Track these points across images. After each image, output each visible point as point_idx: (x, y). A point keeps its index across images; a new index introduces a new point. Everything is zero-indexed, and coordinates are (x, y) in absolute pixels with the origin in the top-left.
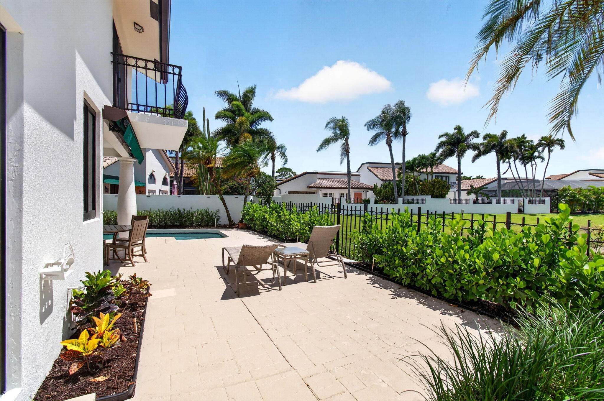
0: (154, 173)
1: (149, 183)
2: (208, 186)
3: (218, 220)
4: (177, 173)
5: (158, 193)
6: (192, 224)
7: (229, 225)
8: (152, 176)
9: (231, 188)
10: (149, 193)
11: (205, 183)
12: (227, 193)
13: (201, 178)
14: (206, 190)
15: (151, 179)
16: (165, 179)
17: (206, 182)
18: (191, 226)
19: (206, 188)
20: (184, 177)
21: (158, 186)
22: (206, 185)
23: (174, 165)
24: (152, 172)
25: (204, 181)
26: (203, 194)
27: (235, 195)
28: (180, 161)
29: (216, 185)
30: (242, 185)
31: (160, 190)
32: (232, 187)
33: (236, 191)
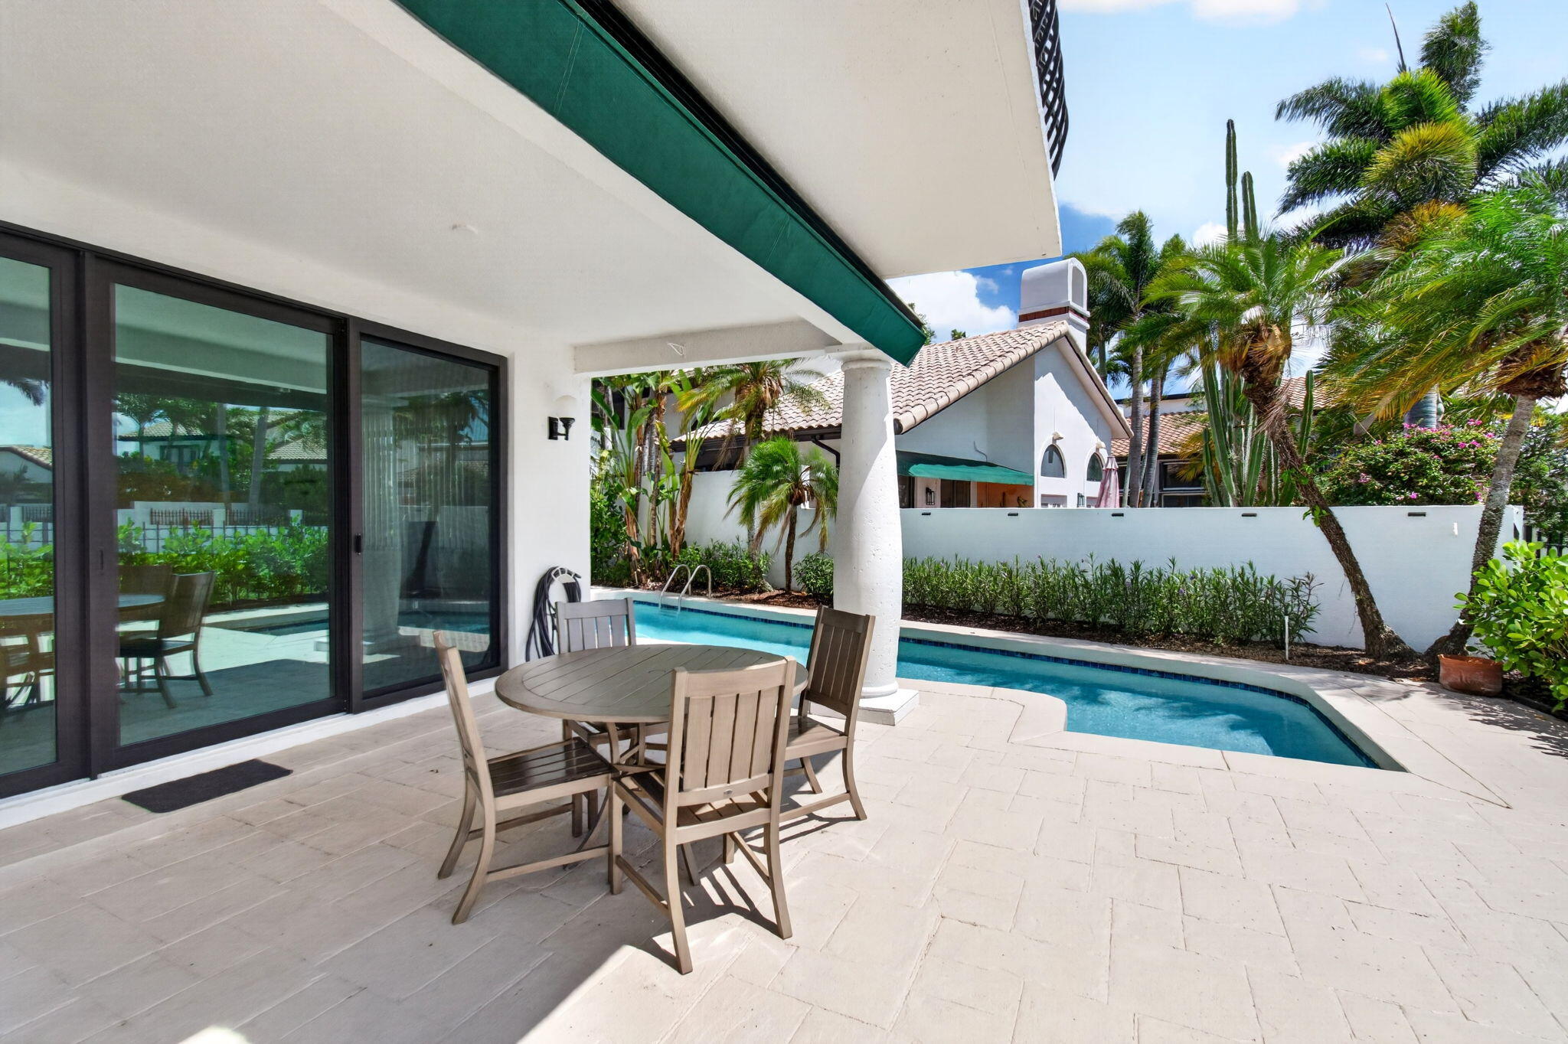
0: (1059, 443)
1: (1043, 474)
2: (1245, 470)
3: (1299, 622)
4: (1135, 445)
5: (1071, 504)
6: (1168, 627)
7: (1368, 654)
8: (1053, 450)
9: (1377, 470)
10: (1044, 504)
11: (1232, 454)
12: (1359, 496)
13: (1214, 437)
14: (1239, 487)
15: (1051, 461)
16: (1095, 462)
17: (1238, 452)
18: (1166, 637)
19: (1238, 479)
20: (1161, 457)
21: (1075, 483)
22: (1240, 465)
23: (1128, 423)
24: (1054, 440)
25: (1225, 448)
26: (1223, 503)
27: (1409, 502)
28: (1144, 408)
29: (1290, 463)
30: (1452, 454)
31: (1080, 496)
32: (1387, 463)
33: (1410, 485)
